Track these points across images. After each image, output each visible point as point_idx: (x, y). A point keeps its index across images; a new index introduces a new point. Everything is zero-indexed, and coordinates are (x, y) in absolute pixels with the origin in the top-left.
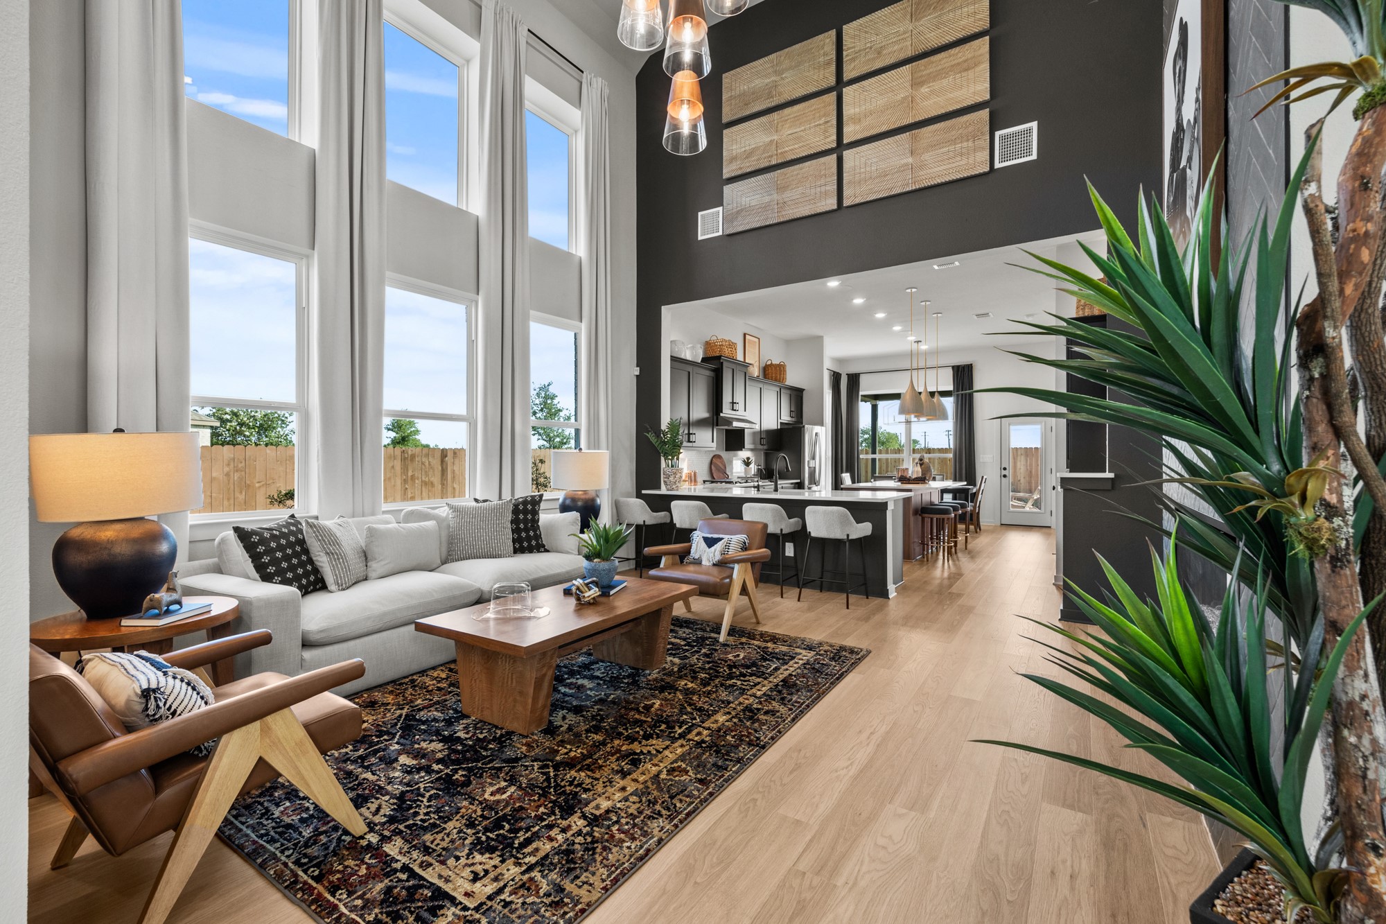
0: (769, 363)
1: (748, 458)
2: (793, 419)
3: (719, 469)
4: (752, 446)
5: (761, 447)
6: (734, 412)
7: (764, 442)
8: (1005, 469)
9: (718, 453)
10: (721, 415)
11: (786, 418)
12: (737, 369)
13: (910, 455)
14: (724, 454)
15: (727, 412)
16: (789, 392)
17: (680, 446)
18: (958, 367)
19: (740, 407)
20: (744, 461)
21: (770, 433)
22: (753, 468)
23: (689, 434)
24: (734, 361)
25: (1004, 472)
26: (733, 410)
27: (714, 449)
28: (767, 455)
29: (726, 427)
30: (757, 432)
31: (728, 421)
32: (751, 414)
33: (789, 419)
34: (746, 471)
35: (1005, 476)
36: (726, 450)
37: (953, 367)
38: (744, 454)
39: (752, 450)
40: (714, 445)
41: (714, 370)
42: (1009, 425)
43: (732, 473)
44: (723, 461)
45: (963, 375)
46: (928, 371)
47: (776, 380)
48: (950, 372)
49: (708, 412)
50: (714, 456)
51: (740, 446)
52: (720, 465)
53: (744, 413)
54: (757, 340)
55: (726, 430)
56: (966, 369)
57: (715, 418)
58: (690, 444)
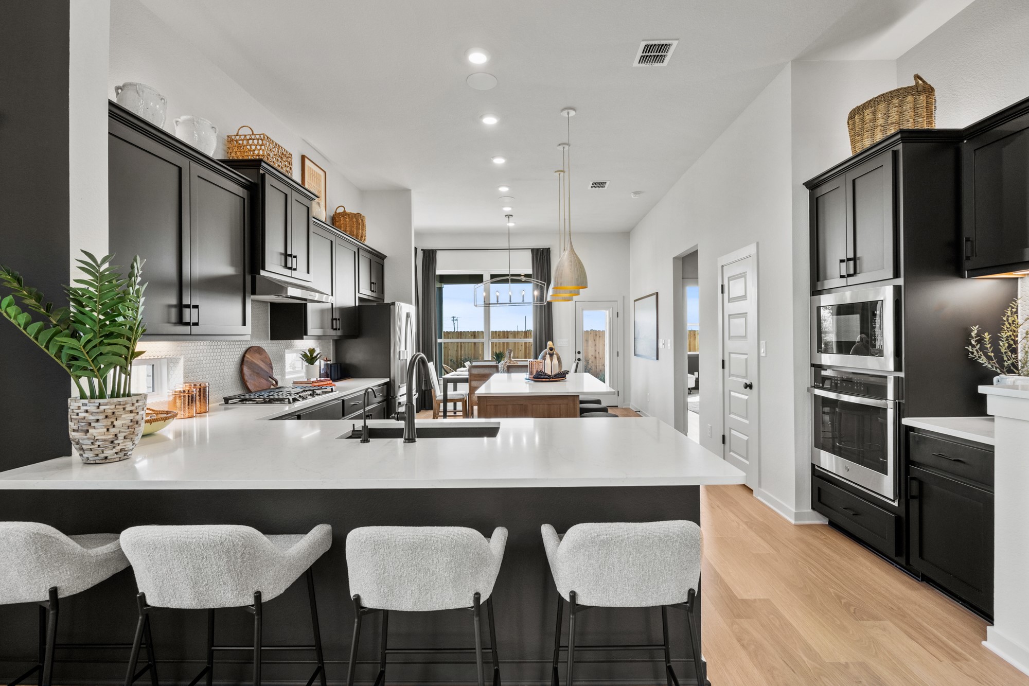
0: (341, 210)
1: (312, 351)
2: (374, 295)
3: (257, 372)
4: (318, 332)
5: (333, 333)
6: (288, 272)
7: (337, 324)
8: (579, 353)
9: (256, 343)
10: (263, 273)
11: (365, 291)
12: (294, 196)
13: (489, 339)
14: (269, 346)
15: (273, 268)
16: (368, 255)
17: (133, 333)
18: (538, 250)
19: (301, 263)
20: (305, 356)
21: (345, 311)
22: (320, 364)
23: (181, 307)
24: (285, 180)
25: (579, 356)
26: (286, 266)
27: (248, 338)
28: (338, 343)
29: (273, 298)
30: (327, 310)
31: (278, 287)
32: (318, 279)
33: (369, 293)
34: (308, 372)
35: (579, 360)
36: (272, 339)
37: (533, 250)
38: (305, 344)
39: (319, 338)
40: (248, 329)
41: (247, 186)
42: (583, 310)
43: (283, 373)
44: (267, 357)
45: (542, 257)
46: (512, 252)
47: (351, 234)
48: (528, 256)
49: (233, 264)
50: (248, 350)
51: (300, 331)
52: (262, 365)
53: (305, 276)
54: (322, 173)
55: (273, 305)
56: (545, 253)
57: (248, 278)
58: (186, 329)
